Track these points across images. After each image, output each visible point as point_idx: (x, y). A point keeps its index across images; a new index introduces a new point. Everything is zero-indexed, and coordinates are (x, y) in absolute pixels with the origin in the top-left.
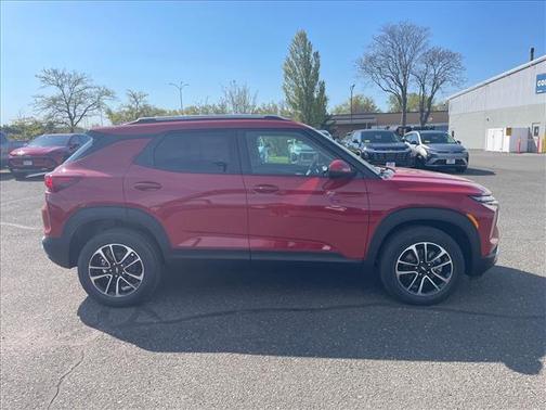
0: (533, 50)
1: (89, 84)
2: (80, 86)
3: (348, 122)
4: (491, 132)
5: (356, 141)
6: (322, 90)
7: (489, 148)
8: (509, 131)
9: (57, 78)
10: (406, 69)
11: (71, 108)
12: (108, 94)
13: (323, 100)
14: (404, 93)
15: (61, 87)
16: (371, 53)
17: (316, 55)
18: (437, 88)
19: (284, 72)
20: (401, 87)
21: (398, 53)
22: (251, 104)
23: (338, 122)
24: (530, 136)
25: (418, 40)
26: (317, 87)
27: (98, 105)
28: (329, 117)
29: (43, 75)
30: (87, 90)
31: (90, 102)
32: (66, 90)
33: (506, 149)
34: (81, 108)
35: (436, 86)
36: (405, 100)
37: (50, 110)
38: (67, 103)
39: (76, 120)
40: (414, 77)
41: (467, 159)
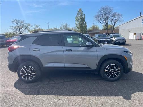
0: (141, 13)
1: (25, 23)
2: (22, 24)
3: (92, 32)
4: (130, 34)
5: (96, 37)
6: (86, 24)
7: (130, 38)
8: (135, 34)
9: (17, 22)
10: (107, 18)
11: (20, 29)
12: (30, 25)
13: (86, 26)
14: (107, 24)
15: (17, 24)
16: (98, 14)
17: (84, 15)
18: (116, 23)
19: (76, 19)
20: (106, 23)
21: (105, 14)
22: (68, 28)
23: (90, 32)
24: (141, 35)
25: (110, 11)
26: (84, 23)
27: (27, 28)
28: (87, 31)
29: (13, 21)
30: (24, 25)
31: (25, 27)
32: (19, 24)
33: (134, 39)
34: (23, 29)
35: (115, 23)
36: (107, 26)
37: (15, 30)
38: (19, 28)
39: (22, 32)
40: (109, 20)
41: (126, 41)
